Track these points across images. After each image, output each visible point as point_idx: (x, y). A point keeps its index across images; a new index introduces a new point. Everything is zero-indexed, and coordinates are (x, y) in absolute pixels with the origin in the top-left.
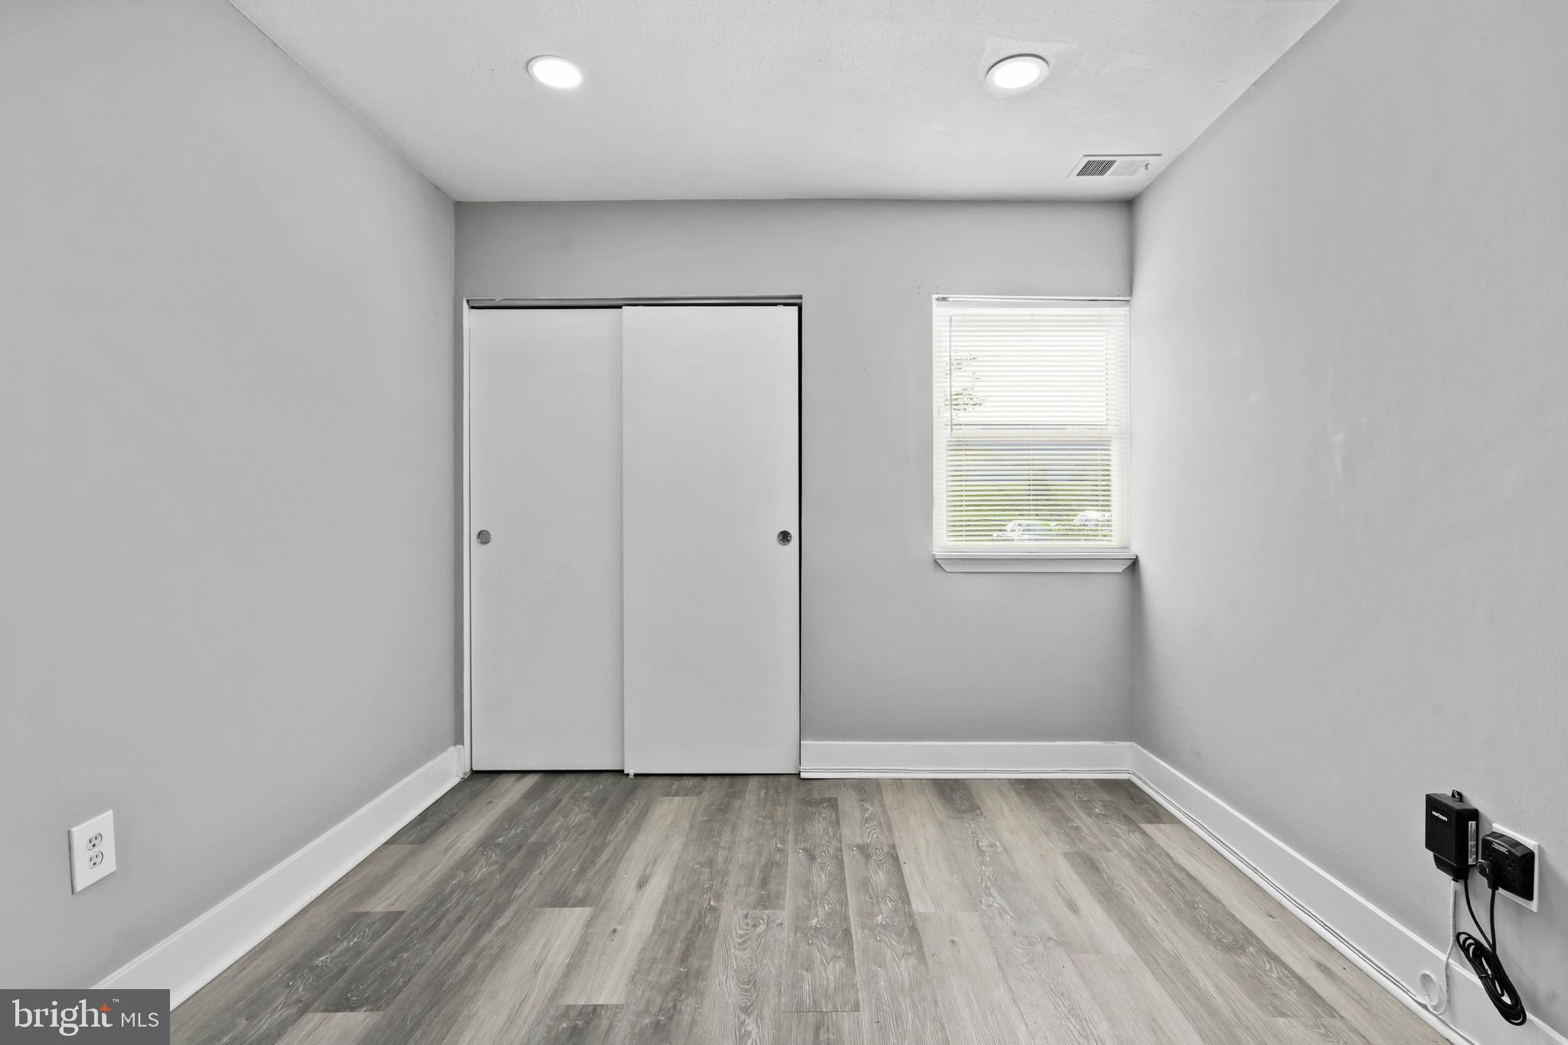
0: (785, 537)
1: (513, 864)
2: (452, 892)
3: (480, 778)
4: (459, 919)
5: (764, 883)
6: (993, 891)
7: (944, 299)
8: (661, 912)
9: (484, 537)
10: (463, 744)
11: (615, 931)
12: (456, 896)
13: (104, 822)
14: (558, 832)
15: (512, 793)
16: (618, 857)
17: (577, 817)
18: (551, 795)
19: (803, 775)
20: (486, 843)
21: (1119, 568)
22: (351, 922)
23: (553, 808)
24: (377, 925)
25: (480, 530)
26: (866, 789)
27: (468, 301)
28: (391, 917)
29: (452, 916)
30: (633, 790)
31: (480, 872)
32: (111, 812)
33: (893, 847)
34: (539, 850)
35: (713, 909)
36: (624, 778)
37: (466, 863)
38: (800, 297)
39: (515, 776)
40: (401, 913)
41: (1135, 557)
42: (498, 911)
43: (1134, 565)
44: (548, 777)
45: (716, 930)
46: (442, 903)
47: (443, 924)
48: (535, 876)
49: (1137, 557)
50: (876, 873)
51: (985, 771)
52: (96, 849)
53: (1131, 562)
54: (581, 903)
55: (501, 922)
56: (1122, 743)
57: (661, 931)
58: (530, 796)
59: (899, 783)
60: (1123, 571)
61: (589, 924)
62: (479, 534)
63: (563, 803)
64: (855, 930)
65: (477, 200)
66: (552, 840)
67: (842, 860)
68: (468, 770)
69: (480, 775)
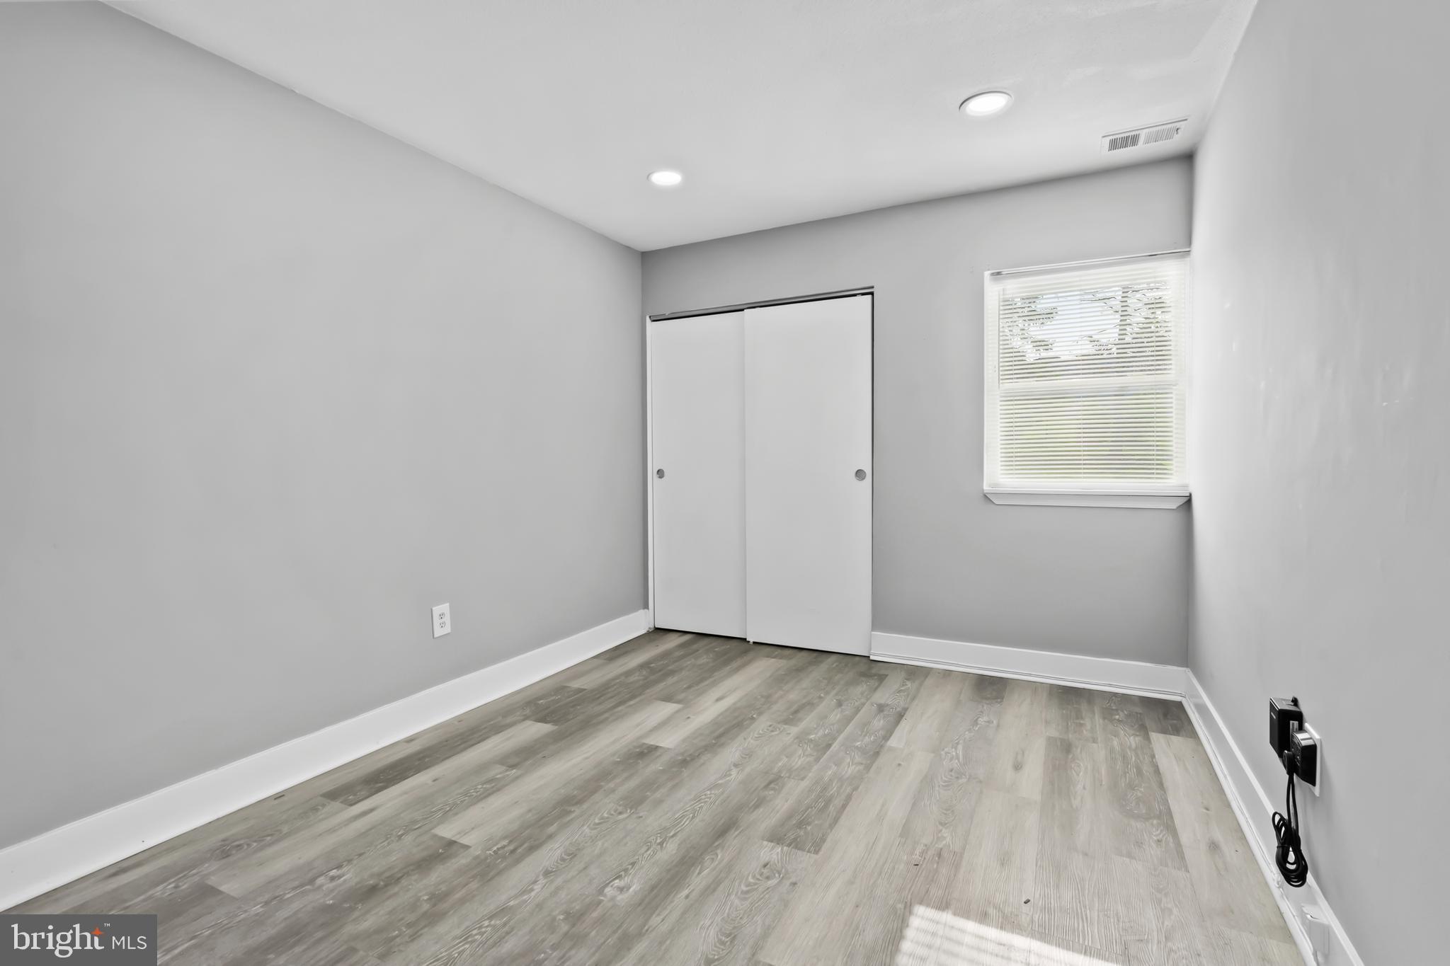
0: (860, 474)
1: (653, 677)
2: (615, 685)
3: (659, 632)
4: (612, 697)
5: (796, 712)
6: (960, 747)
7: (999, 273)
8: (721, 714)
9: (660, 473)
10: (648, 609)
11: (689, 718)
12: (615, 687)
13: (444, 608)
14: (687, 666)
15: (672, 642)
16: (714, 684)
17: (704, 660)
18: (695, 647)
19: (872, 658)
20: (642, 666)
21: (1174, 505)
22: (560, 689)
23: (691, 654)
24: (571, 693)
25: (659, 468)
26: (915, 673)
27: (650, 317)
28: (580, 690)
29: (609, 695)
30: (746, 652)
31: (632, 679)
32: (448, 604)
33: (906, 710)
34: (672, 673)
35: (752, 719)
36: (746, 644)
37: (628, 673)
38: (873, 287)
39: (679, 634)
40: (585, 690)
41: (1188, 495)
42: (633, 697)
43: (1188, 502)
44: (699, 637)
45: (747, 728)
46: (607, 689)
47: (602, 698)
48: (661, 685)
49: (1190, 495)
50: (879, 720)
51: (1030, 675)
52: (443, 620)
53: (1186, 499)
54: (678, 702)
55: (632, 703)
56: (1175, 668)
57: (715, 723)
58: (682, 646)
59: (948, 673)
60: (1178, 508)
61: (677, 712)
62: (658, 471)
63: (700, 652)
64: (835, 746)
65: (654, 249)
66: (682, 669)
67: (859, 711)
68: (652, 626)
69: (659, 631)
